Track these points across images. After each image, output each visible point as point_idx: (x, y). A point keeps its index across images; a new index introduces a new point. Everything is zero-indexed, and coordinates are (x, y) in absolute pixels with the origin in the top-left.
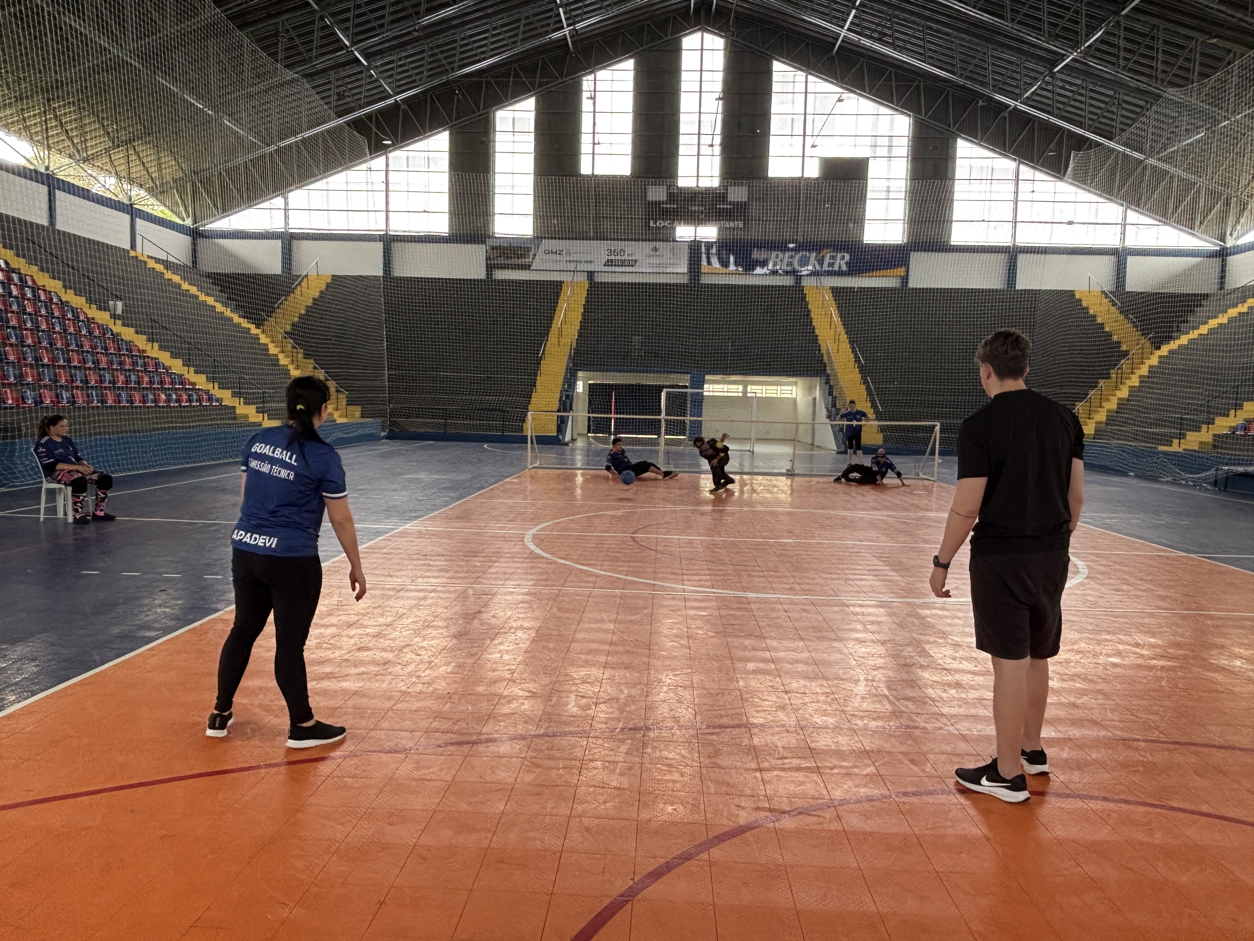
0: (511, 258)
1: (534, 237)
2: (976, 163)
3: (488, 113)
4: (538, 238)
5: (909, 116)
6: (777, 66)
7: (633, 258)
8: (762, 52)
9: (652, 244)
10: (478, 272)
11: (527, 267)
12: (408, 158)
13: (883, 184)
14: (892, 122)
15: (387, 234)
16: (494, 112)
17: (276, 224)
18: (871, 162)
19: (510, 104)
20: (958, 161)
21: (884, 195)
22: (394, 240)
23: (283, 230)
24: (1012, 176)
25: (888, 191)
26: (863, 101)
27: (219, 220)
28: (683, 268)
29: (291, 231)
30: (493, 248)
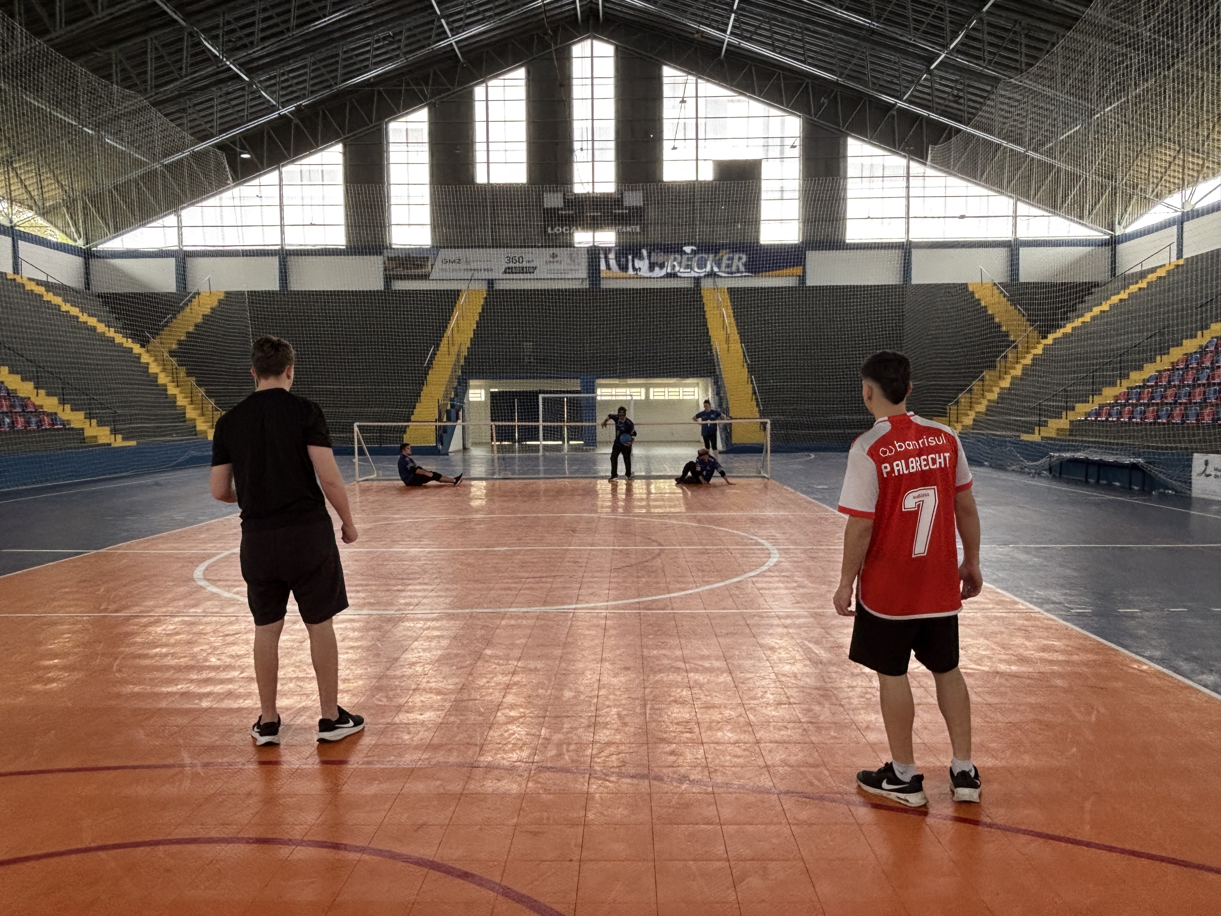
0: (411, 268)
1: (433, 247)
2: (867, 161)
3: (380, 124)
4: (437, 247)
5: (799, 116)
6: (667, 71)
7: (531, 265)
8: (651, 58)
9: (552, 251)
10: (376, 284)
11: (425, 277)
12: (301, 171)
13: (777, 185)
14: (783, 124)
15: (282, 249)
16: (387, 123)
17: (169, 241)
18: (764, 164)
19: (402, 116)
20: (850, 160)
21: (778, 195)
22: (290, 255)
23: (177, 248)
24: (903, 172)
25: (782, 191)
26: (753, 103)
27: (110, 239)
28: (583, 273)
29: (185, 249)
30: (390, 259)
